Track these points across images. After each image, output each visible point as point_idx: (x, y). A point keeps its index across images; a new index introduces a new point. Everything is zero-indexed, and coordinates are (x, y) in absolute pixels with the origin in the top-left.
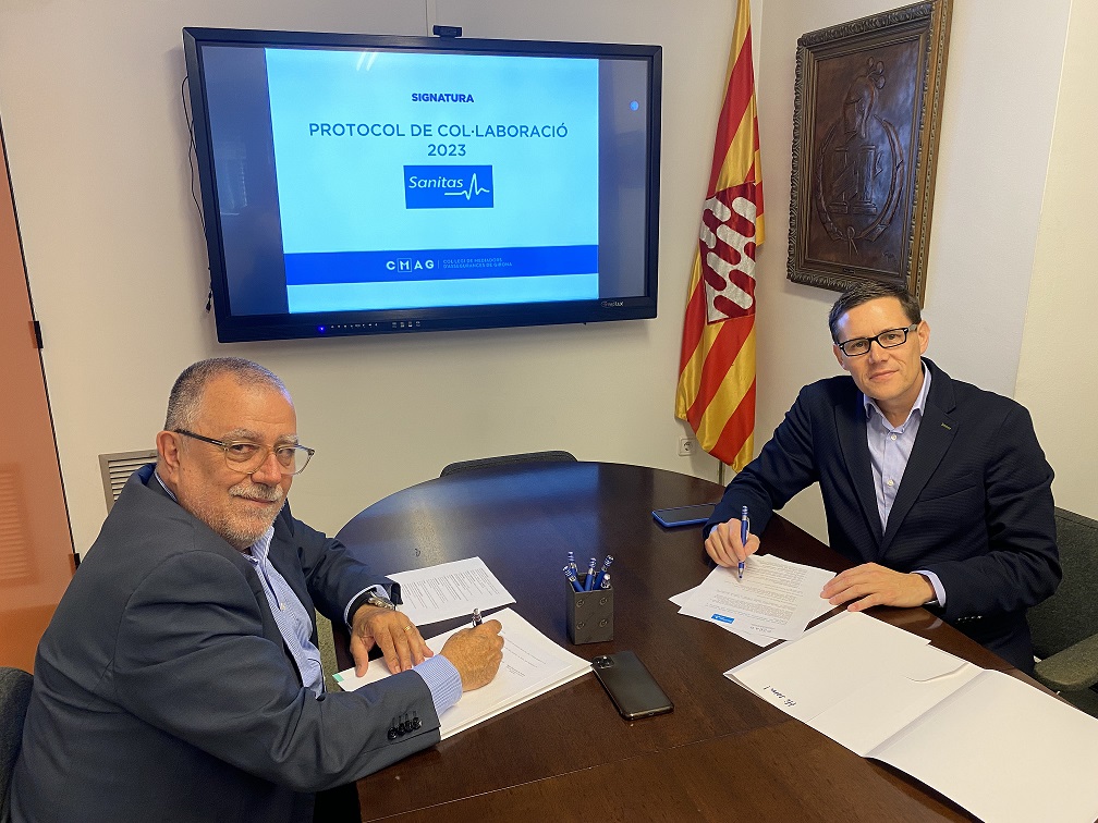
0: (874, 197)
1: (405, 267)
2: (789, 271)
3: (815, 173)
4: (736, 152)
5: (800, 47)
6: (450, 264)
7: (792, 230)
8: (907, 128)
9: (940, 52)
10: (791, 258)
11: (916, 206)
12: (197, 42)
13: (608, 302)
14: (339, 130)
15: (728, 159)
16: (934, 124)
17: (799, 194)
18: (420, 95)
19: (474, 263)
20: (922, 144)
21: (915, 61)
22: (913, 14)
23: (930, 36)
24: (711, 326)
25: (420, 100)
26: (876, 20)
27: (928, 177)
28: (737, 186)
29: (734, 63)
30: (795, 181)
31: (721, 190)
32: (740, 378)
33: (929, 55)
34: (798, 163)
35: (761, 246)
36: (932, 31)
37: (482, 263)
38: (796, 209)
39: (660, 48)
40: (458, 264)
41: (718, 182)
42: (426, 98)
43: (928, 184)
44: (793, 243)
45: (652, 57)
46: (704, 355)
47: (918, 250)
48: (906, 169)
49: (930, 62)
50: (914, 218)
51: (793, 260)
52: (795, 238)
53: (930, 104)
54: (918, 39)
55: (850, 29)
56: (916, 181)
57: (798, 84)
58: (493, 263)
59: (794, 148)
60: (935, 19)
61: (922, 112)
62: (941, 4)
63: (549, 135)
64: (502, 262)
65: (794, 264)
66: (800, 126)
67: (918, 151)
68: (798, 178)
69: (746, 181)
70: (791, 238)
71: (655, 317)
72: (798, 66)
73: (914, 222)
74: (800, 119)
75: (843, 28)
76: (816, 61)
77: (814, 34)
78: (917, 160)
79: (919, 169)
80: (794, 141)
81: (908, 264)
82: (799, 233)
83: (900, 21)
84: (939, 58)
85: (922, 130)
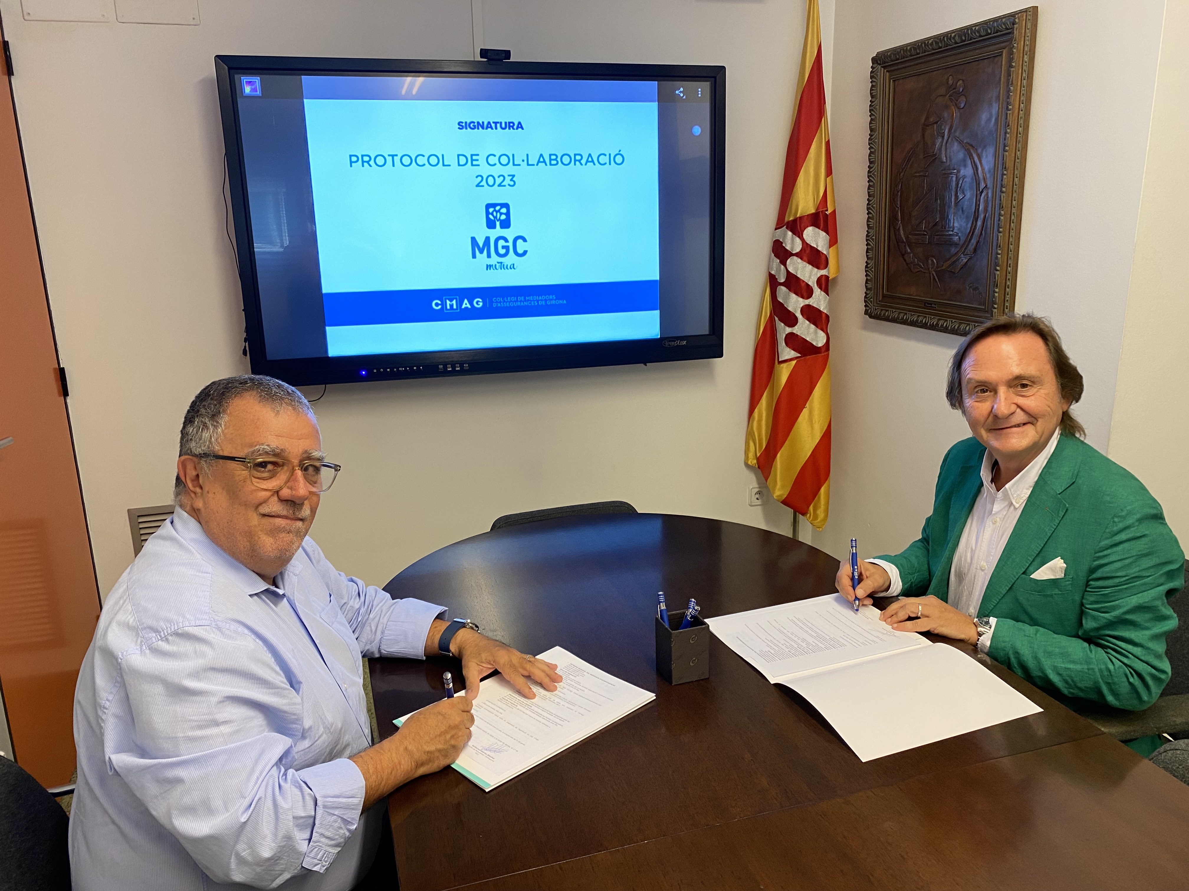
0: (956, 225)
1: (451, 306)
2: (866, 306)
3: (893, 200)
4: (807, 179)
5: (874, 66)
6: (500, 302)
7: (869, 262)
8: (991, 150)
9: (1024, 68)
10: (868, 292)
11: (1001, 234)
12: (230, 70)
13: (670, 341)
14: (380, 161)
15: (799, 185)
16: (1020, 145)
17: (876, 223)
18: (466, 123)
19: (525, 301)
20: (1007, 167)
21: (998, 79)
22: (994, 28)
23: (1013, 51)
24: (782, 365)
25: (466, 129)
26: (955, 36)
27: (1014, 203)
28: (808, 215)
29: (803, 83)
30: (871, 209)
31: (791, 219)
32: (814, 422)
33: (1013, 71)
34: (875, 190)
35: (835, 279)
36: (1015, 45)
37: (534, 301)
38: (873, 239)
39: (723, 68)
40: (508, 302)
41: (788, 210)
42: (473, 126)
43: (1014, 210)
44: (870, 276)
45: (715, 78)
46: (774, 396)
47: (1004, 281)
48: (990, 195)
49: (1014, 79)
50: (1000, 247)
51: (871, 294)
52: (872, 271)
53: (1014, 124)
54: (1001, 55)
55: (928, 46)
56: (1001, 207)
57: (873, 106)
58: (546, 300)
59: (869, 175)
60: (1019, 32)
61: (1006, 133)
62: (1025, 17)
63: (606, 164)
64: (555, 300)
65: (871, 298)
66: (875, 150)
67: (1003, 174)
68: (875, 206)
69: (818, 209)
70: (868, 271)
71: (721, 356)
72: (872, 86)
73: (1000, 252)
74: (875, 142)
75: (920, 44)
76: (892, 81)
77: (889, 51)
78: (1002, 185)
79: (1004, 194)
80: (869, 167)
81: (994, 296)
82: (877, 265)
83: (980, 36)
84: (1024, 75)
85: (1007, 152)
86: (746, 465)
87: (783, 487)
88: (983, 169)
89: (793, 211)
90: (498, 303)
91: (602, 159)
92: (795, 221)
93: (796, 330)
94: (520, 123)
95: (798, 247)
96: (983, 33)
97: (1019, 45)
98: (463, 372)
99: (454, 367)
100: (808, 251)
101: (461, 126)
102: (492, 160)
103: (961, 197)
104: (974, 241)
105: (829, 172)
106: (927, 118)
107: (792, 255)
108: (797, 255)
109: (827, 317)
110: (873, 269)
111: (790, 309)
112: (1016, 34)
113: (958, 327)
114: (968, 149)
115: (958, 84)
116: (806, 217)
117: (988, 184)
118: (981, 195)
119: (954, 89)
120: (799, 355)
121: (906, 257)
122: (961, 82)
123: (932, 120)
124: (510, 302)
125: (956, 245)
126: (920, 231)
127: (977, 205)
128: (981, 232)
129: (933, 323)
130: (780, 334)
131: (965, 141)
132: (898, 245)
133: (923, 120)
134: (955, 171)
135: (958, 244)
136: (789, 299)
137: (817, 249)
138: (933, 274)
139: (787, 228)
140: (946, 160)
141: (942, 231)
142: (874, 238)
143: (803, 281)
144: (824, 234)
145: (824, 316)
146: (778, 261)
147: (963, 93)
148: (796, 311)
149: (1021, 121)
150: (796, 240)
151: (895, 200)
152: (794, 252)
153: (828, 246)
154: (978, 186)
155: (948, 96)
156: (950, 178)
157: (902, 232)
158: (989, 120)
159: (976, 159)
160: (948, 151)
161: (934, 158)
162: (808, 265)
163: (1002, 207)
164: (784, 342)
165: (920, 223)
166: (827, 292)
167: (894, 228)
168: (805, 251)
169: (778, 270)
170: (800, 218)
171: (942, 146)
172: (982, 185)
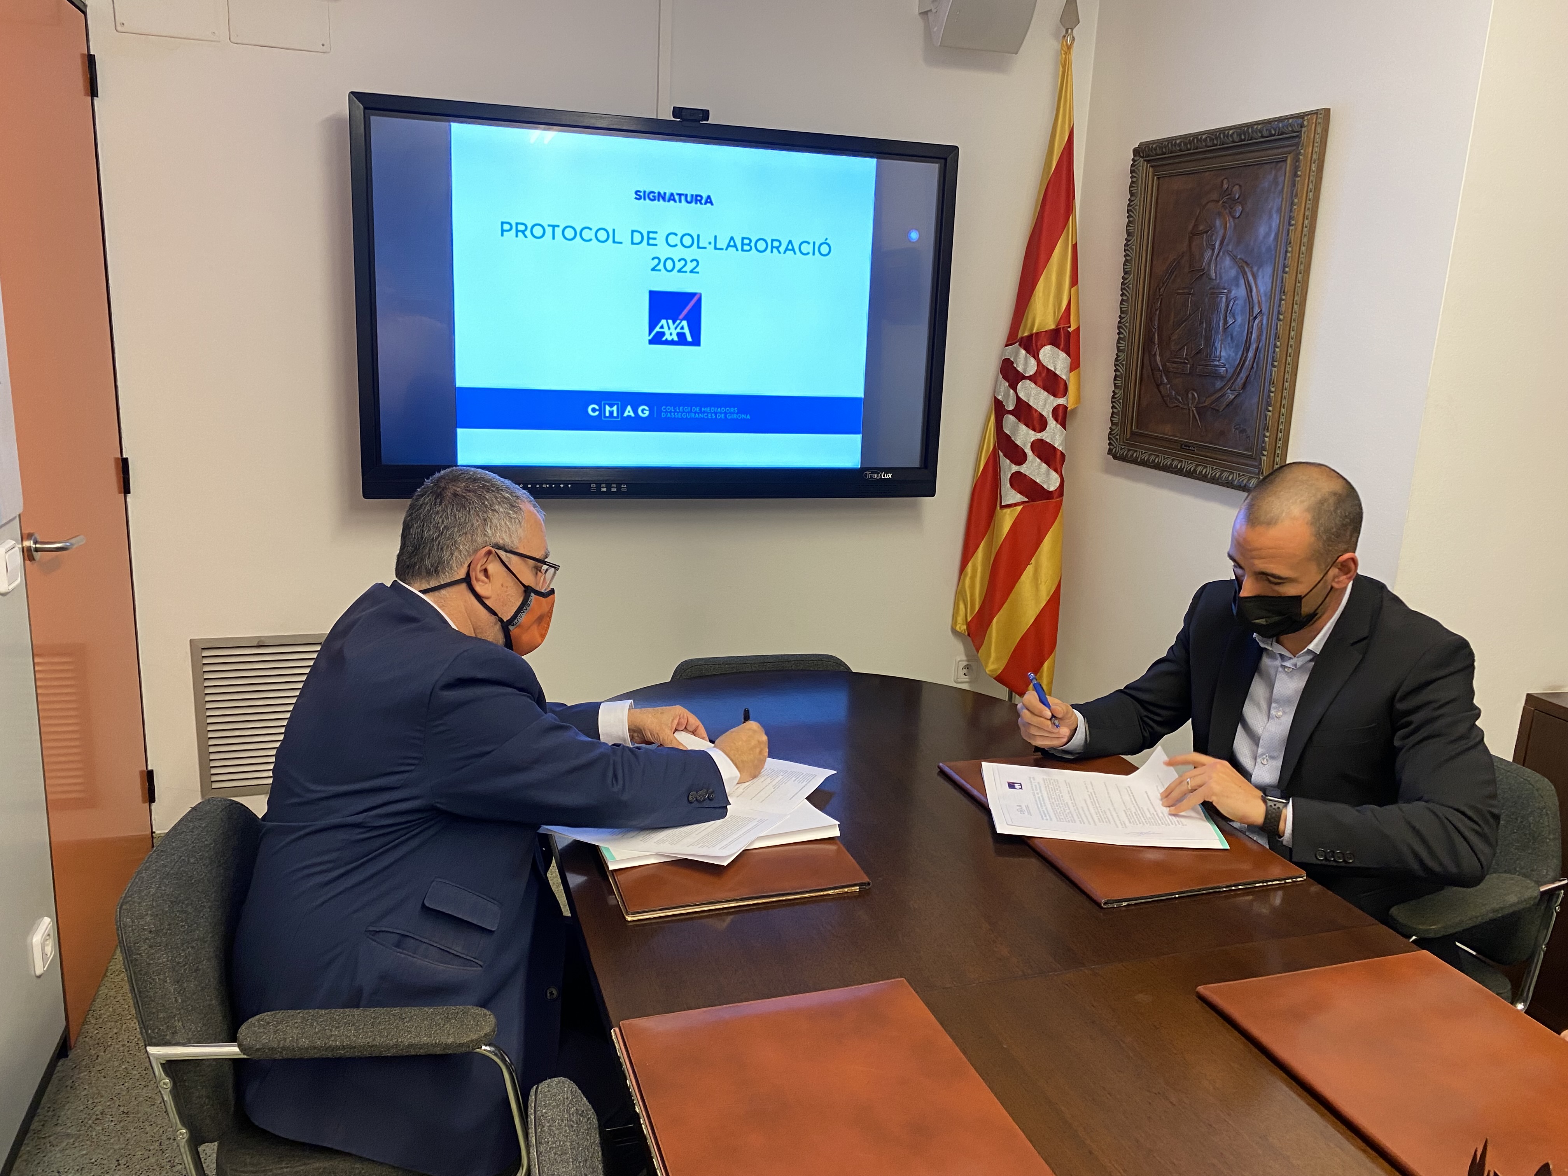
0: (1223, 354)
1: (611, 413)
2: (1110, 444)
3: (1150, 319)
4: (1047, 287)
5: (1136, 159)
6: (671, 412)
7: (1117, 391)
8: (1268, 270)
9: (1311, 178)
10: (1113, 428)
11: (1276, 369)
12: (366, 111)
13: (872, 473)
14: (538, 231)
15: (1037, 296)
16: (1302, 267)
17: (1128, 346)
18: (645, 192)
19: (701, 412)
20: (1286, 291)
21: (1280, 187)
22: (1279, 130)
23: (1299, 158)
24: (1005, 510)
25: (645, 199)
26: (1233, 133)
27: (1292, 333)
28: (1046, 331)
29: (1050, 173)
30: (1123, 329)
31: (1026, 334)
32: (1040, 582)
33: (1298, 181)
34: (1128, 306)
35: (1074, 411)
36: (1302, 151)
37: (712, 413)
38: (1123, 365)
39: (956, 148)
40: (680, 412)
41: (1022, 325)
42: (653, 196)
43: (1291, 342)
44: (1116, 408)
45: (946, 159)
46: (993, 549)
47: (1276, 425)
48: (1265, 322)
49: (1299, 190)
50: (1273, 383)
51: (1116, 430)
52: (1120, 403)
53: (1296, 244)
54: (1285, 161)
55: (1201, 142)
56: (1277, 337)
57: (1132, 205)
58: (726, 413)
59: (1123, 287)
60: (1307, 137)
61: (1286, 252)
62: (1314, 120)
63: (808, 253)
64: (737, 413)
65: (1117, 435)
66: (1132, 258)
67: (1281, 300)
68: (1127, 324)
69: (1058, 324)
70: (1114, 402)
71: (933, 495)
72: (1132, 182)
73: (1273, 389)
74: (1132, 249)
75: (1191, 139)
76: (1155, 178)
77: (1154, 144)
78: (1279, 311)
79: (1281, 323)
80: (1123, 278)
81: (1264, 442)
82: (1125, 396)
83: (1263, 137)
84: (1311, 186)
85: (1286, 273)
86: (954, 631)
87: (998, 659)
88: (1258, 291)
89: (1029, 325)
90: (669, 412)
91: (806, 248)
92: (1030, 337)
93: (1024, 469)
94: (709, 197)
95: (1031, 368)
96: (1265, 133)
97: (1306, 152)
98: (620, 494)
99: (609, 487)
100: (1044, 375)
101: (639, 195)
102: (673, 240)
103: (1230, 321)
104: (1243, 375)
105: (1074, 281)
106: (1196, 226)
107: (1024, 377)
108: (1030, 378)
109: (1063, 455)
110: (1121, 401)
111: (1018, 443)
112: (1304, 138)
113: (1220, 475)
114: (1242, 266)
115: (1234, 189)
116: (1043, 334)
117: (1263, 309)
118: (1254, 322)
119: (1229, 195)
120: (1027, 500)
121: (1161, 388)
122: (1237, 187)
123: (1201, 228)
124: (682, 413)
125: (1222, 378)
126: (1181, 358)
127: (1249, 333)
128: (1253, 365)
129: (1190, 469)
130: (1005, 473)
131: (1239, 257)
132: (1153, 374)
133: (1190, 227)
134: (1226, 291)
135: (1225, 377)
136: (1018, 430)
137: (1055, 374)
138: (1193, 411)
139: (1020, 345)
140: (1216, 276)
141: (1205, 360)
142: (1124, 363)
143: (1036, 410)
144: (1064, 355)
145: (1058, 454)
146: (1007, 384)
147: (1239, 200)
148: (1025, 445)
149: (1305, 240)
150: (1030, 360)
151: (1153, 319)
152: (1027, 375)
153: (1069, 369)
154: (1251, 310)
155: (1221, 202)
156: (1219, 298)
157: (1158, 358)
158: (1267, 235)
159: (1251, 278)
160: (1218, 267)
161: (1201, 273)
162: (1042, 391)
163: (1279, 338)
164: (1008, 482)
165: (1180, 349)
166: (1064, 425)
167: (1150, 352)
168: (1040, 374)
169: (1007, 395)
170: (1037, 334)
171: (1211, 260)
172: (1256, 310)
